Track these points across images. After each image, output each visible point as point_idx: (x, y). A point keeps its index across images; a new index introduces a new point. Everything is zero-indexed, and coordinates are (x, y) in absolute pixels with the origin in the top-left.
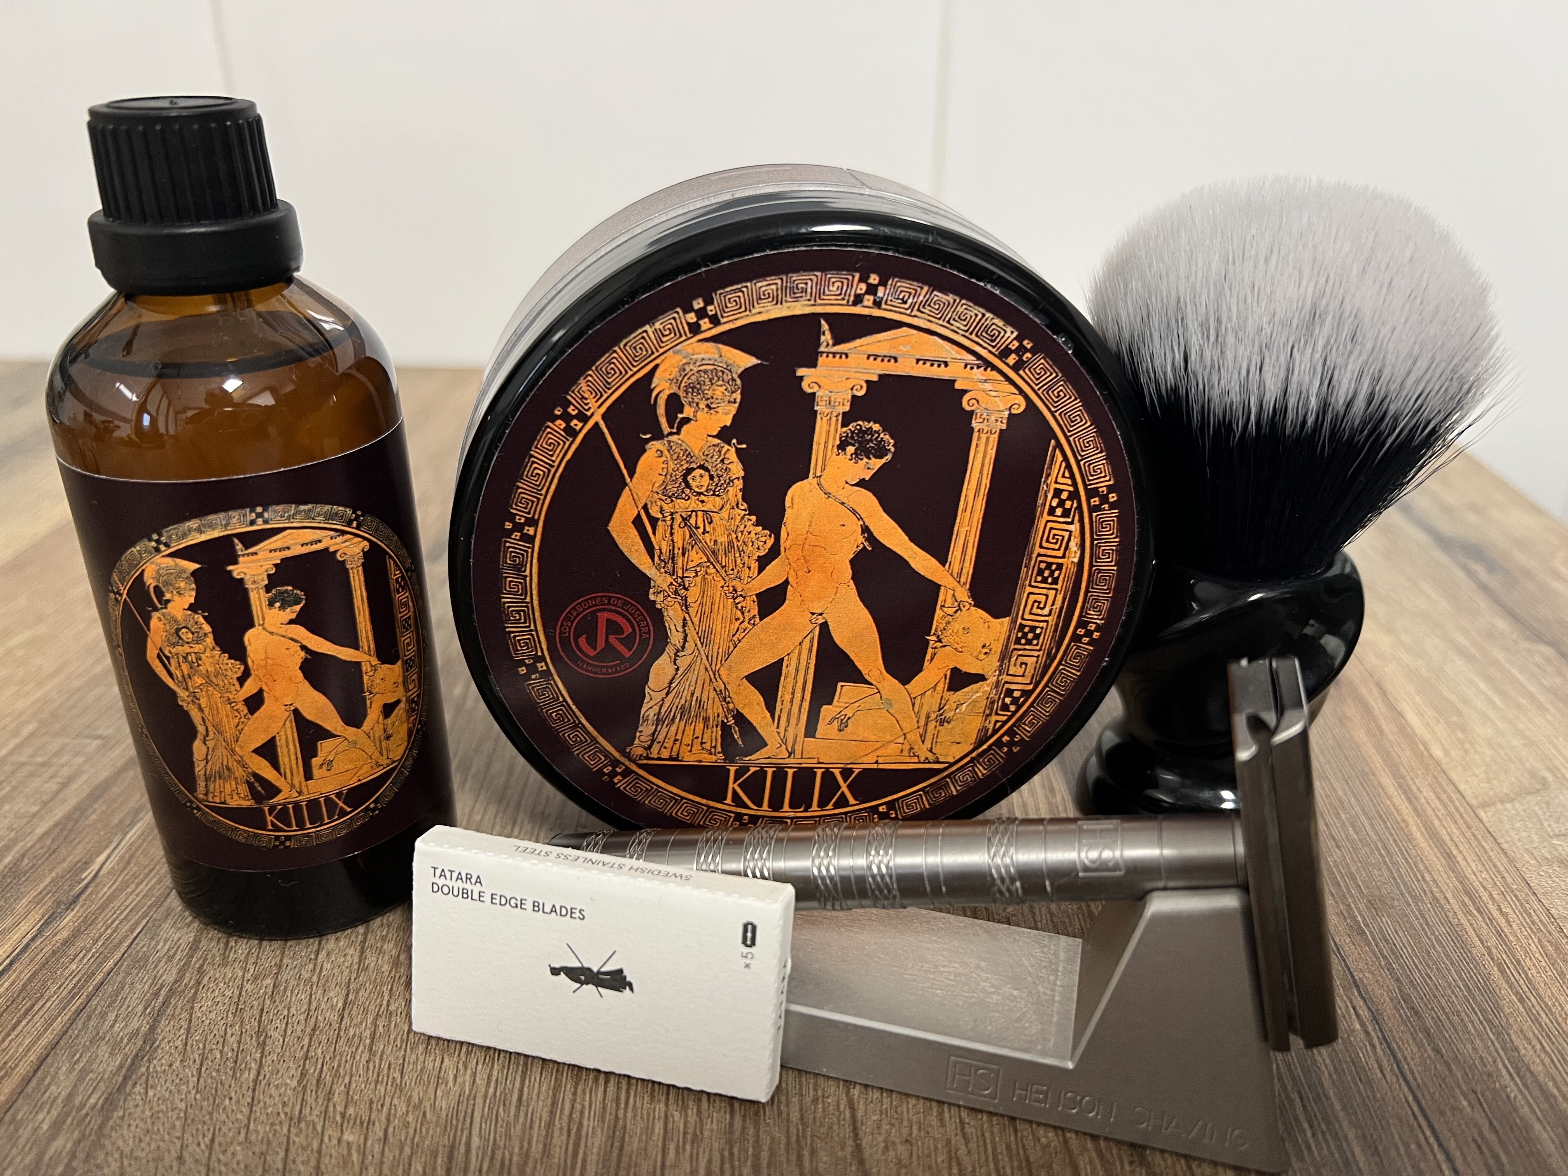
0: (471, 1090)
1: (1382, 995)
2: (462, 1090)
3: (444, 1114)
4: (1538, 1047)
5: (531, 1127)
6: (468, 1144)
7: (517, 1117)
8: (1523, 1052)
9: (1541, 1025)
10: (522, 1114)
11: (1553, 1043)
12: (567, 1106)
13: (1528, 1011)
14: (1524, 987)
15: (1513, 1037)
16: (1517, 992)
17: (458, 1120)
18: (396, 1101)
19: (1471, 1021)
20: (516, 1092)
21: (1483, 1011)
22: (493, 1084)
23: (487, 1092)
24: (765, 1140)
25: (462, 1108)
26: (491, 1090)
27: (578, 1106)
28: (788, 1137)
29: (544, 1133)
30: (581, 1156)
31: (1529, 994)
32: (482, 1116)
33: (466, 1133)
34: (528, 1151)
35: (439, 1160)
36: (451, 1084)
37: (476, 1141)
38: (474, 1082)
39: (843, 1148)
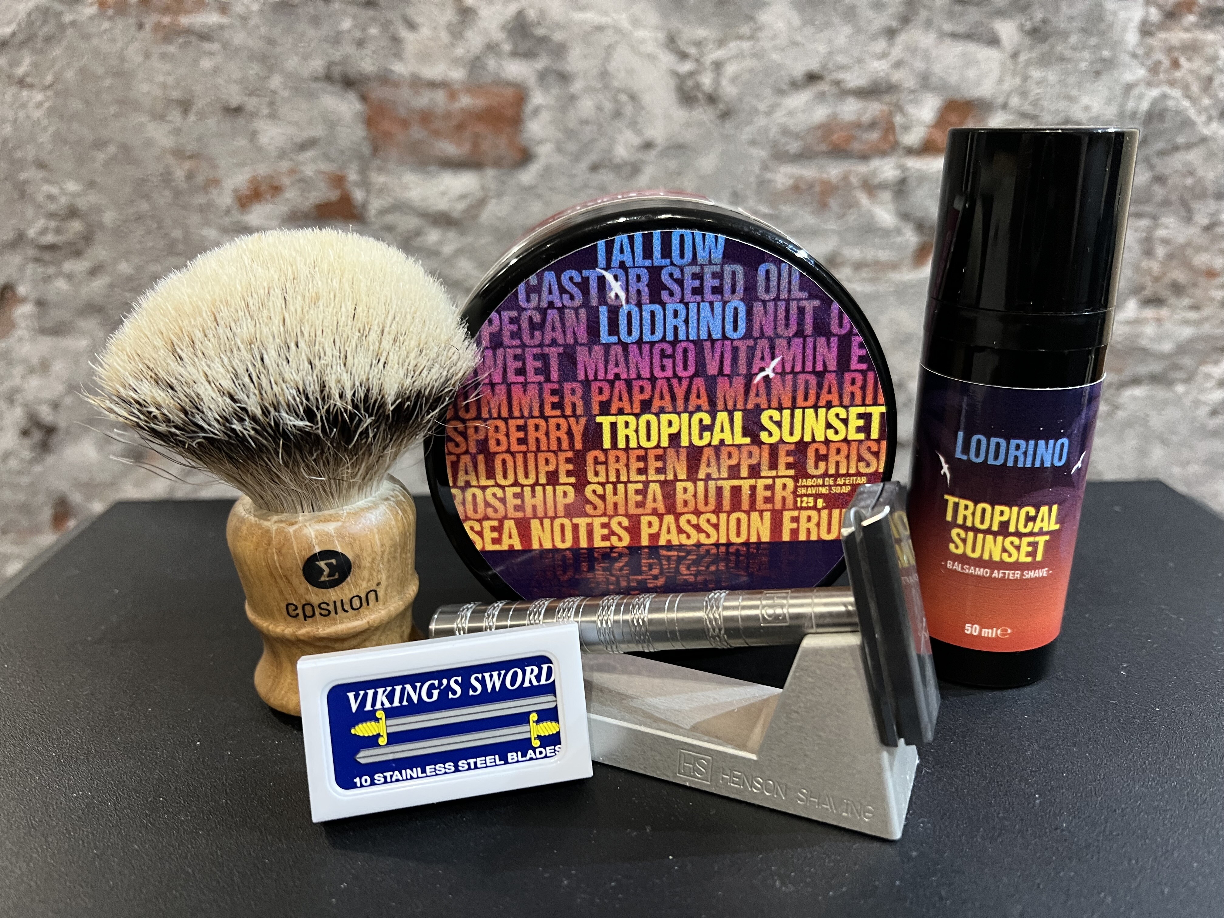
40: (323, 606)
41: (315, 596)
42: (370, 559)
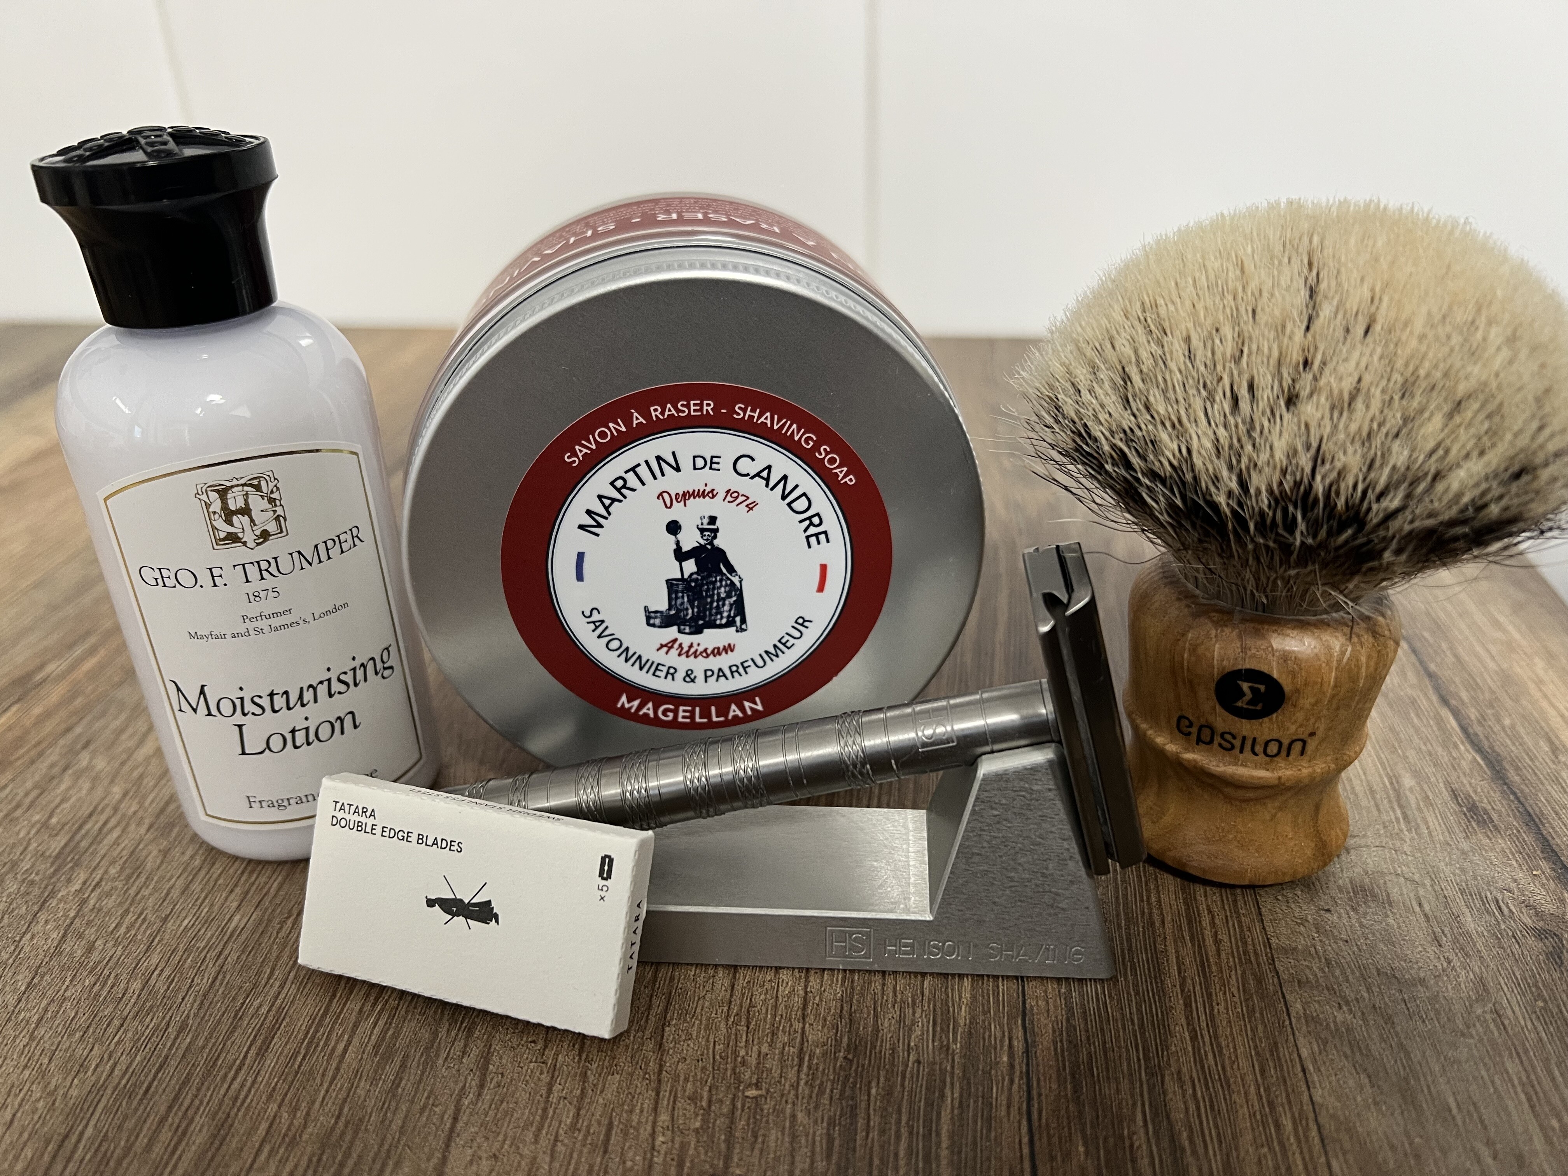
0: (106, 1080)
1: (1046, 1025)
2: (98, 1080)
3: (72, 1102)
4: (1190, 1091)
5: (145, 1122)
6: (82, 1133)
7: (136, 1109)
8: (1170, 1096)
9: (1203, 1068)
10: (142, 1107)
11: (1208, 1089)
12: (188, 1101)
13: (1196, 1050)
14: (1204, 1024)
15: (1167, 1079)
16: (1194, 1030)
17: (82, 1109)
18: (34, 1087)
19: (1129, 1060)
20: (145, 1085)
21: (1146, 1050)
22: (127, 1077)
23: (119, 1083)
24: (358, 1146)
25: (90, 1099)
26: (124, 1082)
27: (197, 1102)
28: (381, 1145)
29: (154, 1128)
30: (178, 1153)
31: (1205, 1032)
32: (106, 1106)
33: (84, 1122)
34: (133, 1145)
35: (50, 1148)
36: (89, 1073)
37: (90, 1131)
38: (112, 1073)
39: (428, 1160)
40: (1228, 737)
41: (1222, 720)
42: (1312, 700)
